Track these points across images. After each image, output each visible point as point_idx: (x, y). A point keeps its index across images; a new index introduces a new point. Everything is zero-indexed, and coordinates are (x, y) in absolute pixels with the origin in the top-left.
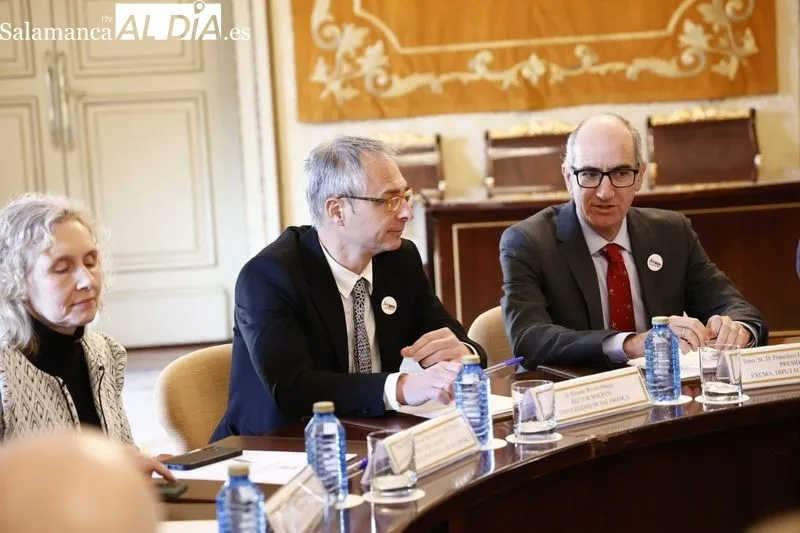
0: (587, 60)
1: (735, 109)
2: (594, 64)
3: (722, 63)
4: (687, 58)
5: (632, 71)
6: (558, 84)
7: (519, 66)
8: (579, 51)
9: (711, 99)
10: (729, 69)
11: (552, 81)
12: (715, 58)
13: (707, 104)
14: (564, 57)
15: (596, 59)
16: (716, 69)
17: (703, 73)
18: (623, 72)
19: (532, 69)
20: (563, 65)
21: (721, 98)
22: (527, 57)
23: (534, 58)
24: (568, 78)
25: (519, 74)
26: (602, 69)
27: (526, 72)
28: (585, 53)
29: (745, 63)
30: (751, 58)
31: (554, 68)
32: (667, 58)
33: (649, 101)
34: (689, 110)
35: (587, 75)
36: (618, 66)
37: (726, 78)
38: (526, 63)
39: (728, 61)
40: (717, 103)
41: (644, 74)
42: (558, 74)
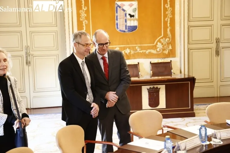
0: (138, 50)
1: (167, 60)
2: (140, 51)
3: (165, 51)
4: (158, 50)
5: (147, 52)
6: (132, 54)
7: (125, 51)
8: (137, 48)
9: (163, 58)
10: (166, 52)
11: (131, 54)
12: (164, 50)
13: (162, 59)
14: (134, 48)
15: (140, 49)
16: (163, 52)
17: (161, 53)
18: (146, 52)
19: (127, 51)
20: (134, 50)
21: (165, 58)
22: (126, 49)
23: (128, 49)
24: (134, 53)
25: (125, 52)
26: (141, 51)
27: (126, 52)
28: (138, 48)
29: (169, 51)
30: (171, 50)
31: (132, 51)
32: (154, 50)
33: (150, 58)
34: (158, 60)
35: (138, 52)
36: (144, 51)
37: (166, 54)
38: (126, 50)
39: (166, 51)
40: (164, 59)
41: (149, 53)
42: (132, 52)
